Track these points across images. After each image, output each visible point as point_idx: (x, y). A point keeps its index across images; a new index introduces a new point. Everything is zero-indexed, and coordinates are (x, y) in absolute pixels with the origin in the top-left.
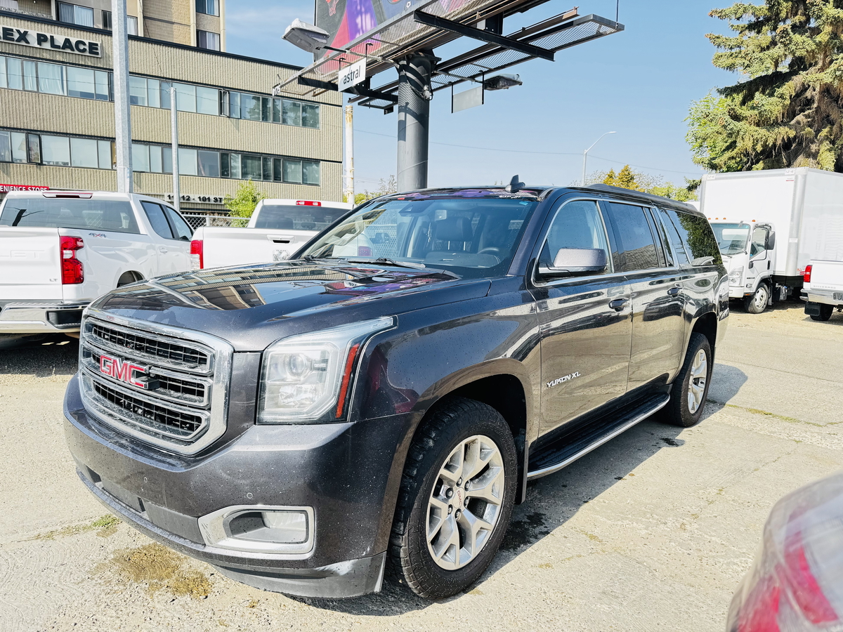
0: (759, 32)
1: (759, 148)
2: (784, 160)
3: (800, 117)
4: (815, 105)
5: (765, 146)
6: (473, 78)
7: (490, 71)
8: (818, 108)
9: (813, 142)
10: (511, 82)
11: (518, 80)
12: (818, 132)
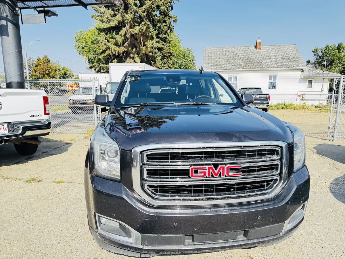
0: (108, 9)
1: (117, 54)
2: (124, 59)
3: (126, 44)
4: (129, 40)
5: (118, 53)
6: (35, 8)
7: (48, 7)
8: (130, 41)
9: (131, 53)
10: (54, 14)
11: (56, 14)
12: (132, 50)
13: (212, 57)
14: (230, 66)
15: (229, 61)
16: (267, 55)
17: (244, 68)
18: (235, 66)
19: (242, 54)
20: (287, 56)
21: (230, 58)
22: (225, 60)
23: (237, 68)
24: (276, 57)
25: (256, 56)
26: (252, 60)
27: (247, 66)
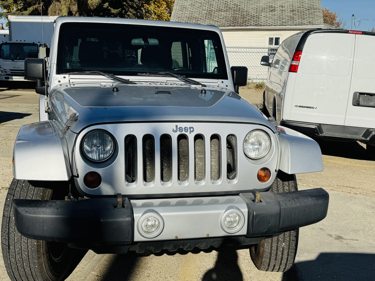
13: (188, 6)
14: (211, 22)
15: (211, 14)
16: (271, 4)
17: (230, 26)
18: (217, 22)
19: (234, 3)
20: (300, 7)
21: (213, 9)
22: (205, 12)
23: (220, 25)
24: (284, 9)
25: (253, 6)
26: (245, 13)
27: (235, 22)
